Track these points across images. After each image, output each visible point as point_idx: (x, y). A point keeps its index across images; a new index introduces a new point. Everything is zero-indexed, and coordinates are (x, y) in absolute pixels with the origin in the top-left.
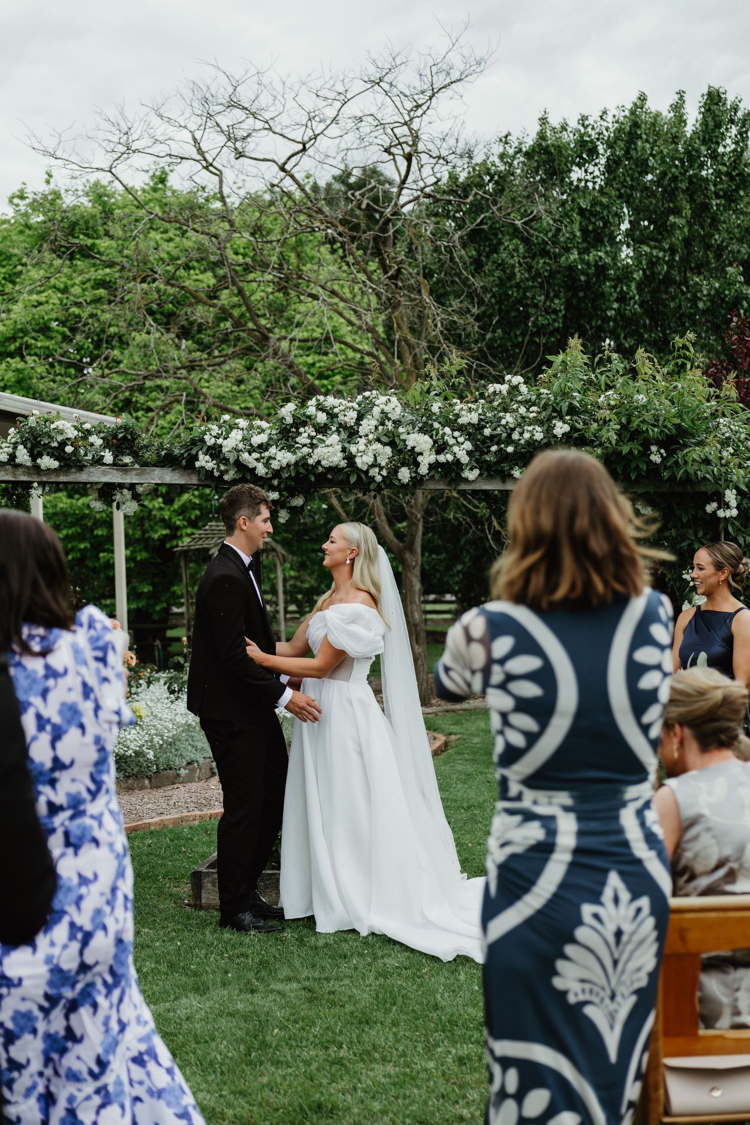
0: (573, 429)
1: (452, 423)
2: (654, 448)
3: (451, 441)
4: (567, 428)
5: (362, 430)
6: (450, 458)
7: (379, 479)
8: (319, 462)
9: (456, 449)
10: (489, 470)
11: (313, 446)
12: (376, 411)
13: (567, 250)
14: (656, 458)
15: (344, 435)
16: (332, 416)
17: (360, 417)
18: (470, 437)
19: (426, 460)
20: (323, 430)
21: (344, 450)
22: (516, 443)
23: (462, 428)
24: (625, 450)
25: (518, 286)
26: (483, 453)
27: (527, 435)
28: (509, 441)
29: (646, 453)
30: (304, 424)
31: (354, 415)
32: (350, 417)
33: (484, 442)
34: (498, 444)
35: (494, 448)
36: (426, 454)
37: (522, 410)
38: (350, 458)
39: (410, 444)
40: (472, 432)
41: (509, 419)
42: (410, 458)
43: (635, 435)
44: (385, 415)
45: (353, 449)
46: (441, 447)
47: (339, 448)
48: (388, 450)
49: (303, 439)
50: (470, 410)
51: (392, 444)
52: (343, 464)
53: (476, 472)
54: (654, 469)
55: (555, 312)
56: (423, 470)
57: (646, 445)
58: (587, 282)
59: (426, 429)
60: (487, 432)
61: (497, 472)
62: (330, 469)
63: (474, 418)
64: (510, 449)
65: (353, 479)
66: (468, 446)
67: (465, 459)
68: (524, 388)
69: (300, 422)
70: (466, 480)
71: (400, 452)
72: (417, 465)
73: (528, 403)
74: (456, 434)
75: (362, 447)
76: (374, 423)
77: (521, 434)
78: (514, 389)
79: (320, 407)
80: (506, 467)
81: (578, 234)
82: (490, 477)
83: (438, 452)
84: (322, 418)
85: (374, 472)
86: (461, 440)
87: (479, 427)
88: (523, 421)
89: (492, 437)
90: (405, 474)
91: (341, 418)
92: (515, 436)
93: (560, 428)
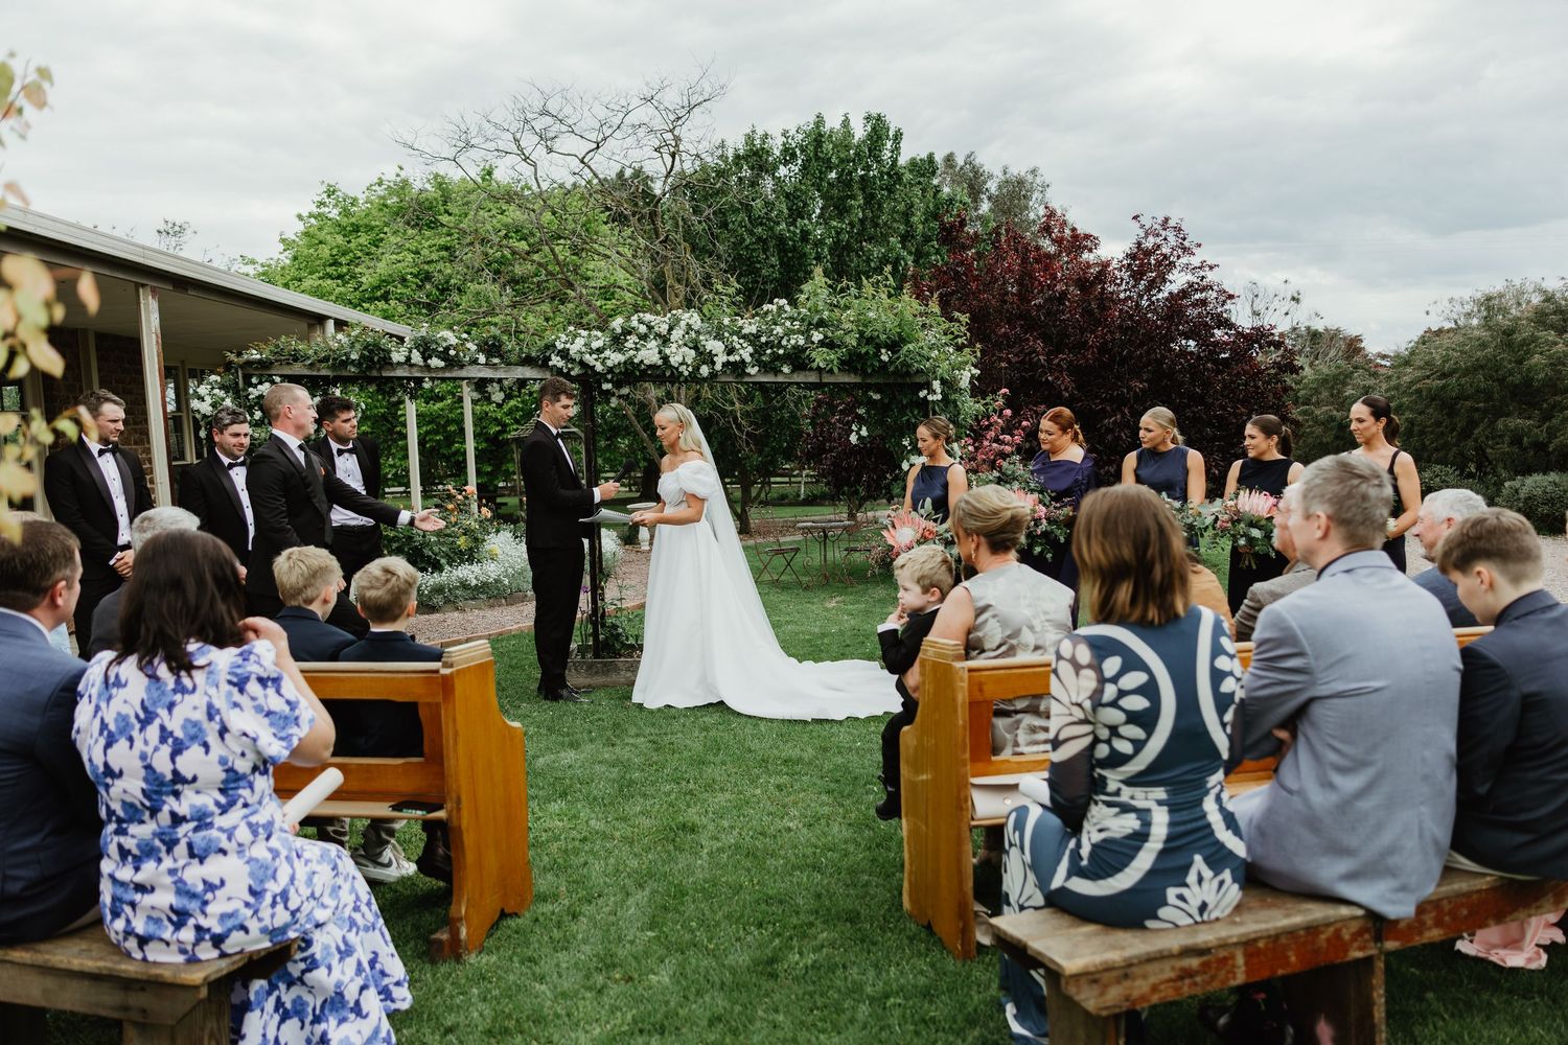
0: (826, 337)
1: (738, 333)
2: (883, 351)
3: (738, 346)
4: (821, 337)
5: (673, 338)
6: (738, 358)
7: (686, 373)
8: (642, 361)
9: (741, 352)
10: (766, 367)
11: (637, 349)
12: (683, 324)
13: (778, 224)
14: (885, 358)
15: (660, 341)
16: (650, 328)
17: (671, 329)
18: (752, 343)
19: (720, 359)
20: (644, 337)
21: (660, 352)
22: (785, 348)
23: (744, 337)
24: (863, 351)
25: (747, 248)
26: (761, 355)
27: (793, 342)
28: (780, 346)
29: (877, 354)
30: (630, 333)
31: (667, 327)
32: (664, 329)
33: (761, 347)
34: (771, 348)
35: (769, 351)
36: (720, 355)
37: (788, 324)
38: (665, 358)
39: (708, 348)
40: (753, 339)
41: (779, 330)
42: (707, 358)
43: (870, 340)
44: (689, 326)
45: (667, 351)
46: (730, 351)
47: (657, 350)
48: (693, 352)
49: (630, 344)
50: (750, 324)
51: (696, 348)
52: (660, 362)
53: (757, 369)
54: (884, 365)
55: (773, 266)
56: (718, 367)
57: (878, 347)
58: (794, 246)
59: (719, 337)
60: (763, 339)
61: (772, 369)
62: (650, 367)
63: (753, 329)
64: (781, 352)
65: (668, 374)
66: (750, 349)
67: (748, 359)
68: (787, 308)
69: (627, 332)
70: (749, 375)
71: (702, 353)
72: (713, 363)
73: (792, 319)
74: (741, 341)
75: (674, 350)
76: (682, 332)
77: (788, 341)
78: (780, 308)
79: (641, 321)
80: (778, 364)
81: (785, 211)
82: (766, 372)
83: (728, 355)
84: (643, 329)
85: (683, 368)
86: (745, 345)
87: (757, 336)
88: (789, 333)
89: (767, 343)
90: (705, 370)
91: (656, 329)
92: (784, 342)
93: (817, 336)
